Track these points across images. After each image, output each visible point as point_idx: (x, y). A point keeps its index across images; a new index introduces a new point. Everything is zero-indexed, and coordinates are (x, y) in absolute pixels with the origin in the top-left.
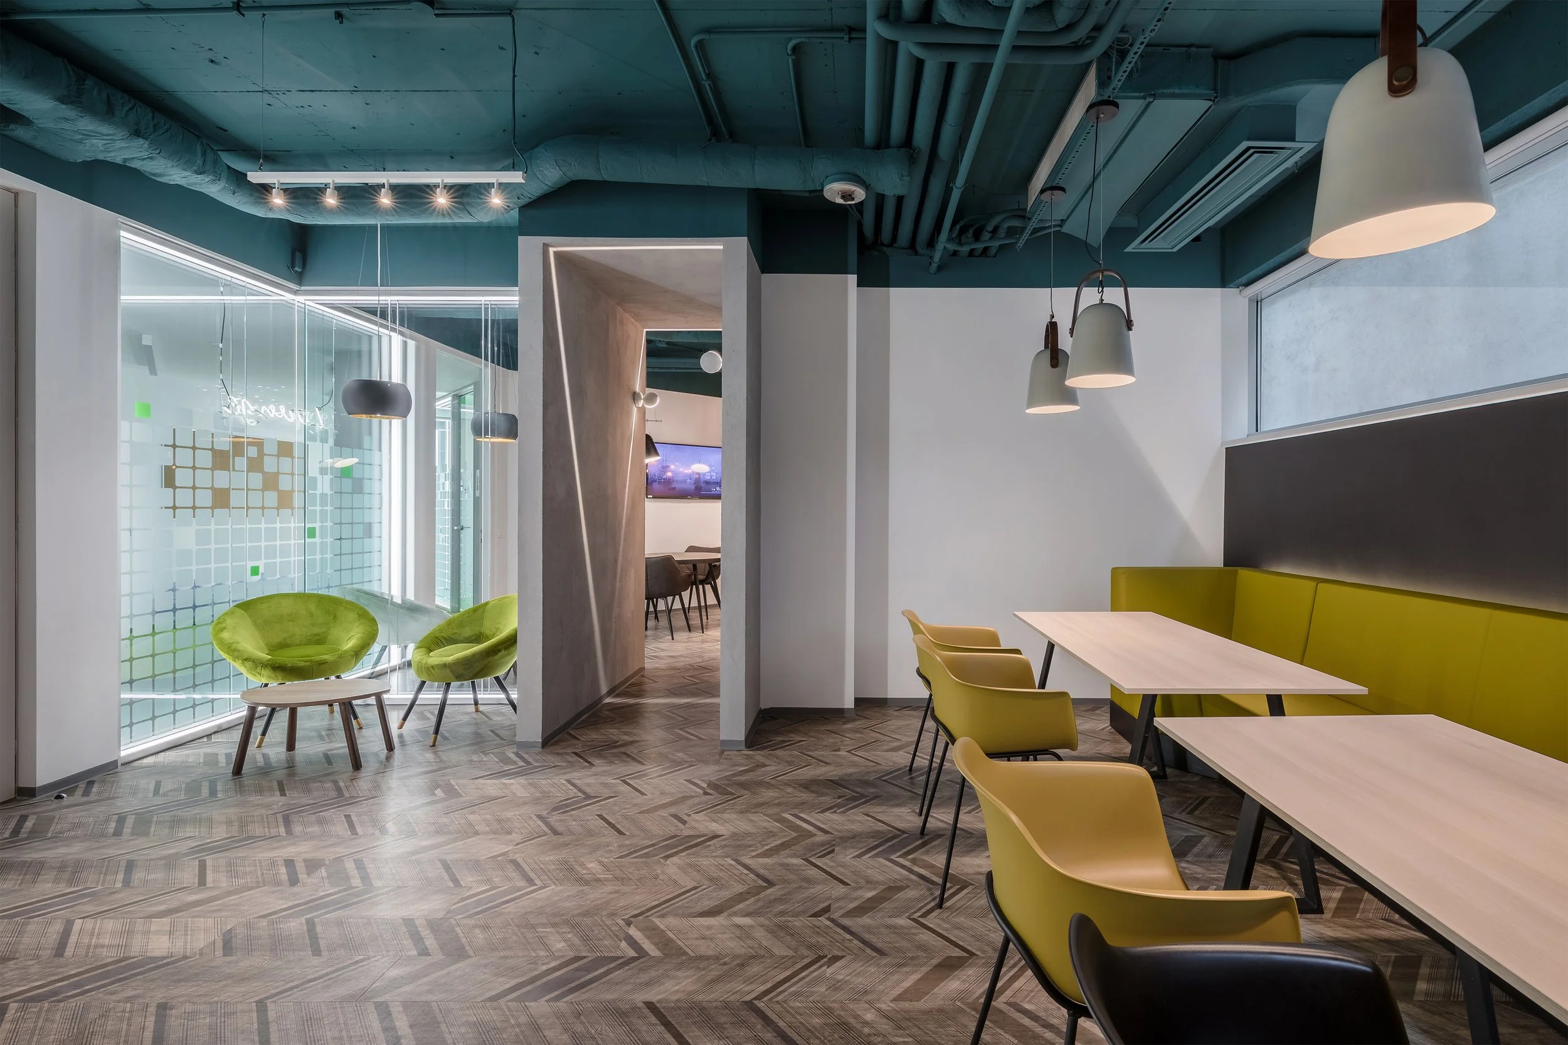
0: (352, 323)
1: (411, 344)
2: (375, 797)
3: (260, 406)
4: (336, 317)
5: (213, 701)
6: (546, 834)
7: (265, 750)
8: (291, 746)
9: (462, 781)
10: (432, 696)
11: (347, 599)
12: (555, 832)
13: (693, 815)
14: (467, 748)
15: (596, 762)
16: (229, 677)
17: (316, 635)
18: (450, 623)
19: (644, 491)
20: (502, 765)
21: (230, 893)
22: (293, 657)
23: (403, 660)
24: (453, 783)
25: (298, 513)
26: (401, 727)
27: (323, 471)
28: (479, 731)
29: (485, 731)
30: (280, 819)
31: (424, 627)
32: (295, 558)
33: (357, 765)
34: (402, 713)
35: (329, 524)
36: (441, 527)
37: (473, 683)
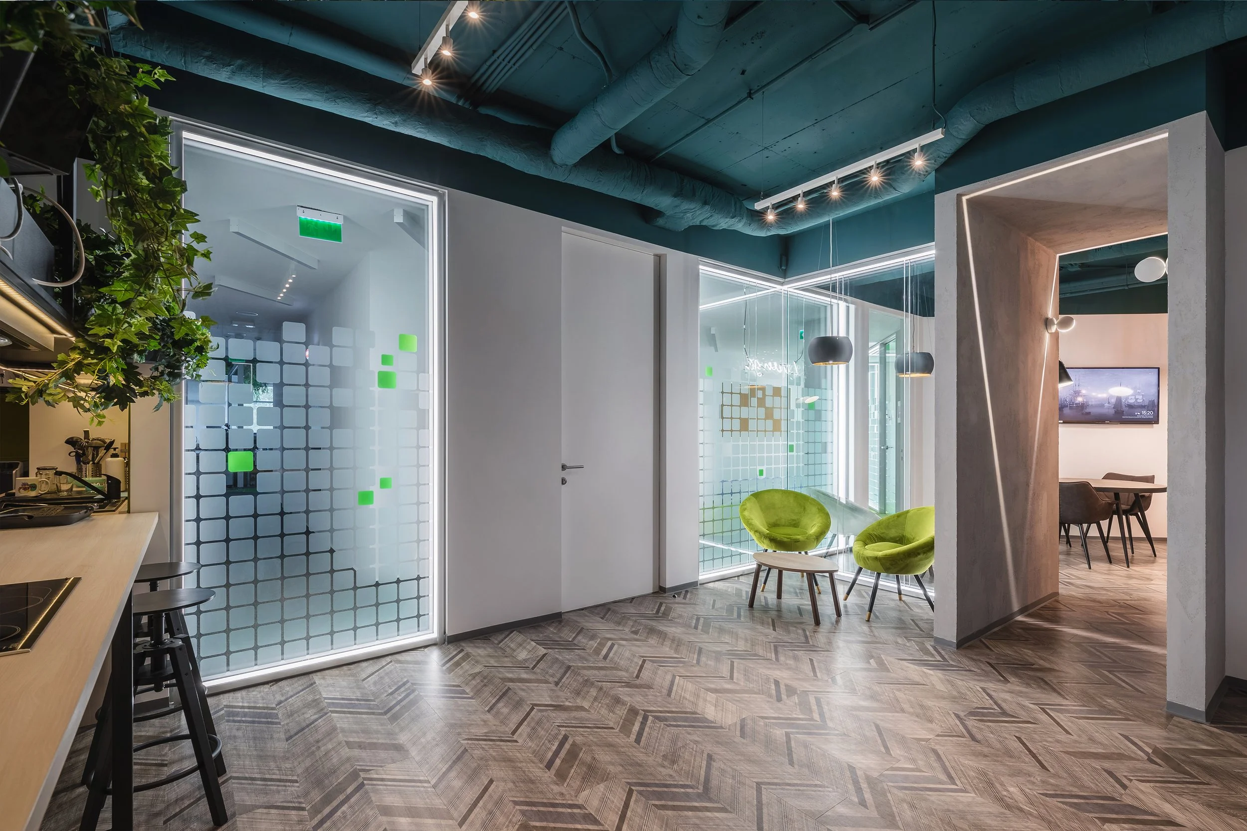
0: (814, 299)
1: (852, 307)
2: (828, 651)
3: (764, 363)
4: (805, 297)
5: (740, 554)
6: (964, 737)
7: (766, 595)
8: (779, 596)
9: (889, 658)
10: (868, 579)
11: (812, 497)
12: (973, 738)
13: (1136, 782)
14: (894, 630)
15: (1012, 679)
16: (748, 541)
17: (794, 520)
18: (880, 524)
19: (1057, 416)
20: (922, 654)
21: (745, 692)
22: (782, 533)
23: (847, 546)
24: (883, 658)
25: (784, 434)
26: (846, 599)
27: (798, 406)
28: (903, 618)
29: (907, 619)
30: (773, 648)
31: (861, 524)
32: (782, 466)
33: (817, 622)
34: (847, 588)
35: (801, 443)
36: (872, 446)
37: (897, 577)
